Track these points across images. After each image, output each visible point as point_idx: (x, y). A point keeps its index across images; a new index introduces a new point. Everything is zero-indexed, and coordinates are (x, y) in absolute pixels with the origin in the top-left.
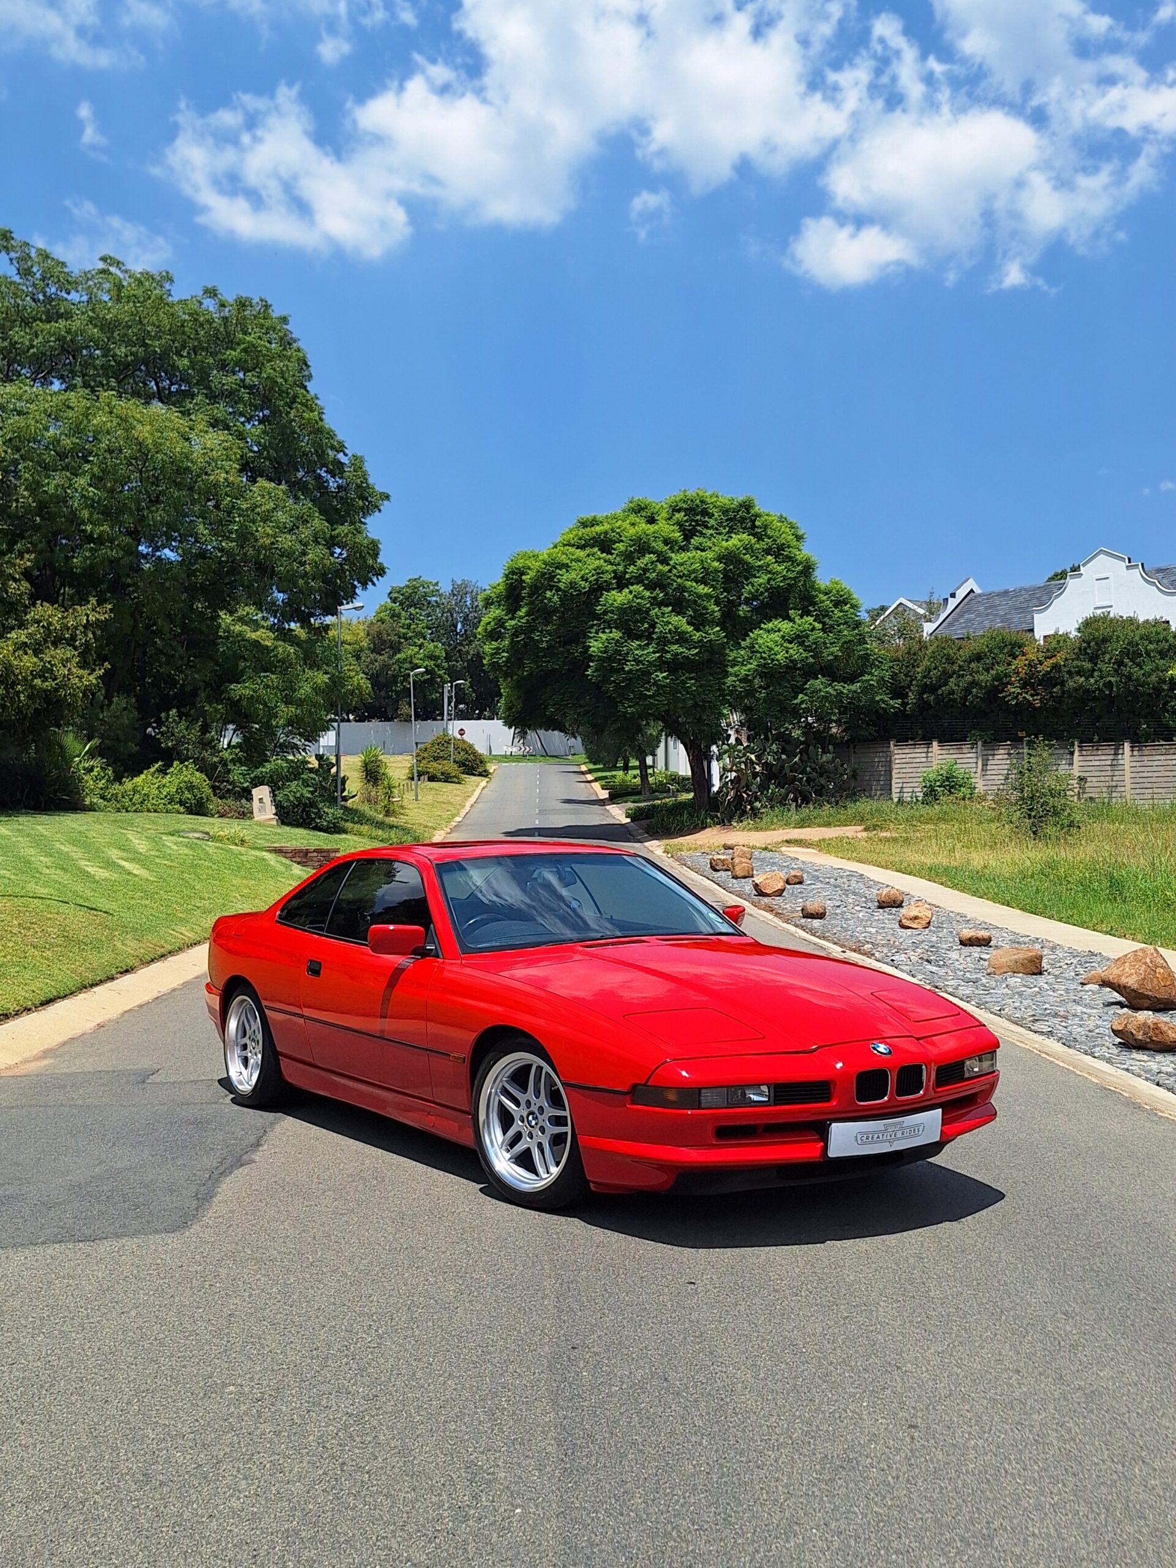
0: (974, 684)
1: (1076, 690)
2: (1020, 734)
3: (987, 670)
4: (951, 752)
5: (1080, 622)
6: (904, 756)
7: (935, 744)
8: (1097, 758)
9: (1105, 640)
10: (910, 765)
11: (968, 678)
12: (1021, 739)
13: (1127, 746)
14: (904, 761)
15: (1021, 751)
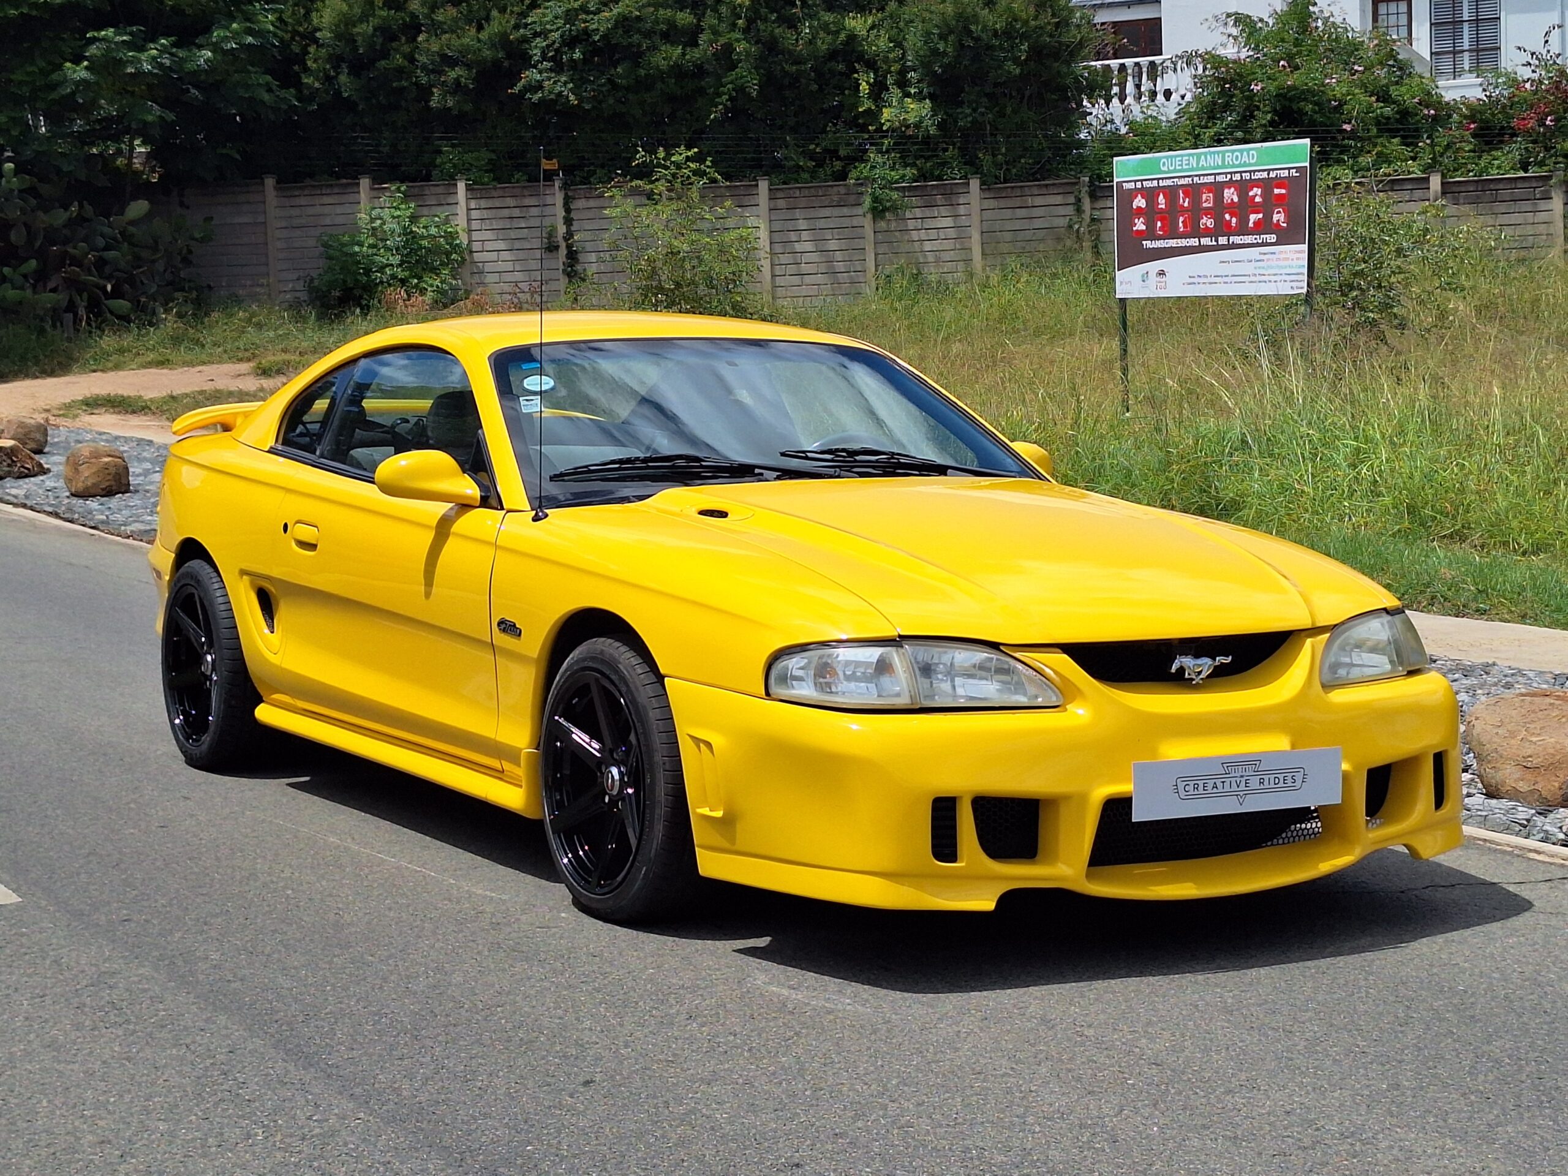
2: (546, 165)
6: (294, 212)
7: (366, 184)
10: (311, 232)
12: (549, 176)
14: (296, 222)
15: (549, 200)
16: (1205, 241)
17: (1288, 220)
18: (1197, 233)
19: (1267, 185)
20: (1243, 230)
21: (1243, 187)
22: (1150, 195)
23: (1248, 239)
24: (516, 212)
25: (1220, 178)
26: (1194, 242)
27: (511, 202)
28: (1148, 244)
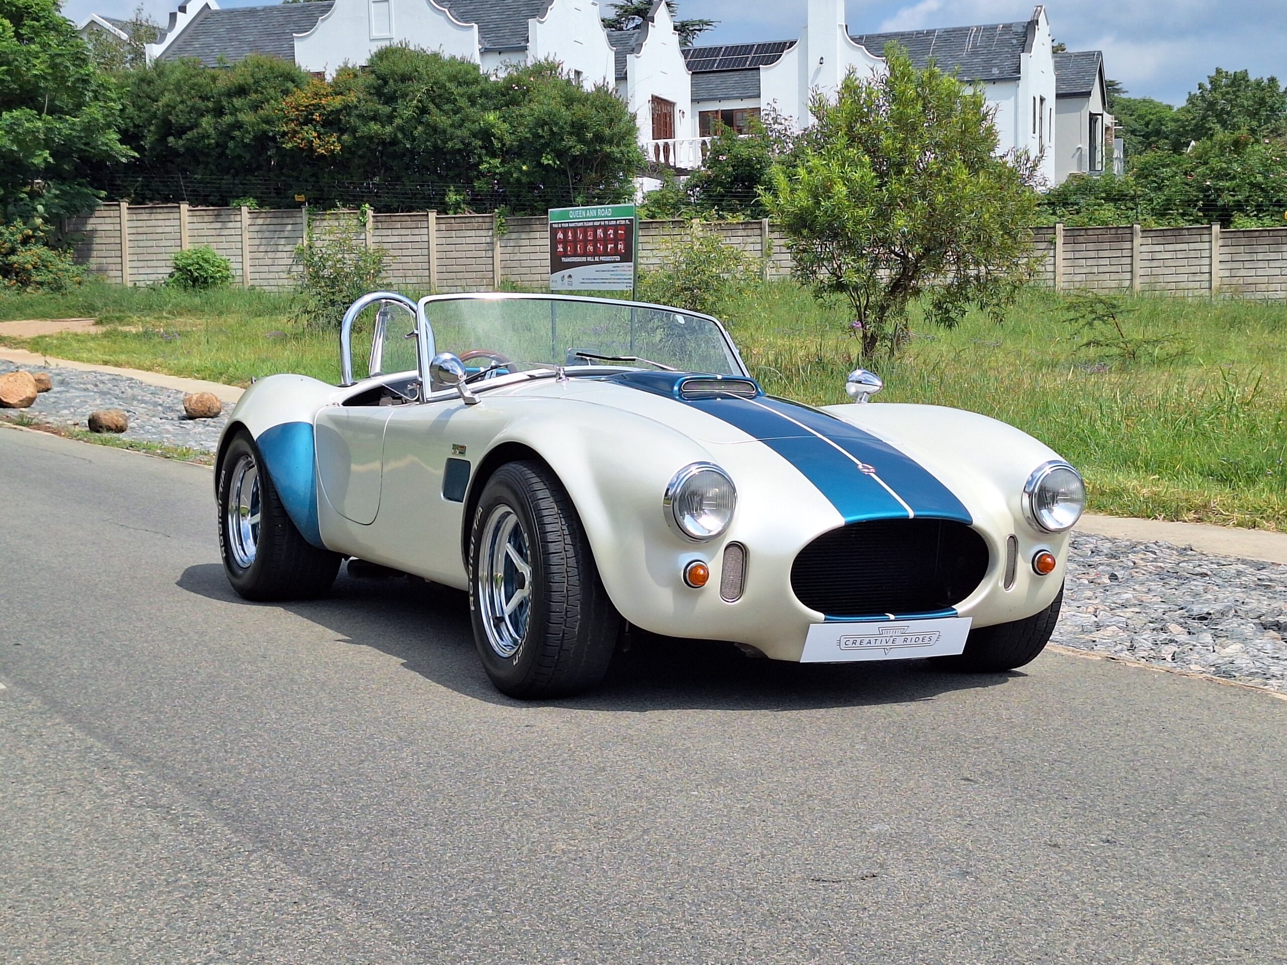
0: (238, 125)
1: (371, 138)
2: (299, 198)
3: (255, 107)
4: (206, 219)
5: (372, 53)
6: (140, 224)
7: (185, 207)
8: (395, 232)
9: (405, 78)
10: (150, 237)
11: (228, 119)
12: (299, 205)
13: (433, 215)
14: (140, 230)
15: (299, 220)
16: (589, 259)
17: (625, 249)
18: (585, 254)
19: (616, 228)
20: (606, 254)
21: (605, 228)
22: (565, 231)
23: (608, 259)
24: (278, 228)
25: (597, 224)
26: (584, 259)
27: (275, 221)
28: (564, 259)
